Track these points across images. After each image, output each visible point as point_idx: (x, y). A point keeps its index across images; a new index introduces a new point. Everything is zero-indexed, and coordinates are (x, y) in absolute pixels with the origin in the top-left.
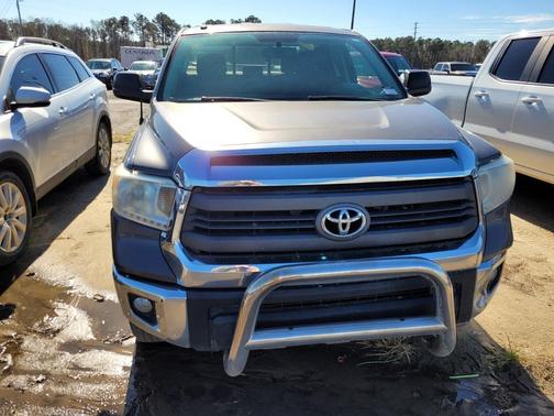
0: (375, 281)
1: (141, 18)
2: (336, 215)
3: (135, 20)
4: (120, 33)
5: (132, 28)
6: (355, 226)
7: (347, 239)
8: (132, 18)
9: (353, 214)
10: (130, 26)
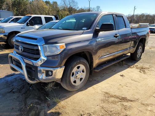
2: (20, 47)
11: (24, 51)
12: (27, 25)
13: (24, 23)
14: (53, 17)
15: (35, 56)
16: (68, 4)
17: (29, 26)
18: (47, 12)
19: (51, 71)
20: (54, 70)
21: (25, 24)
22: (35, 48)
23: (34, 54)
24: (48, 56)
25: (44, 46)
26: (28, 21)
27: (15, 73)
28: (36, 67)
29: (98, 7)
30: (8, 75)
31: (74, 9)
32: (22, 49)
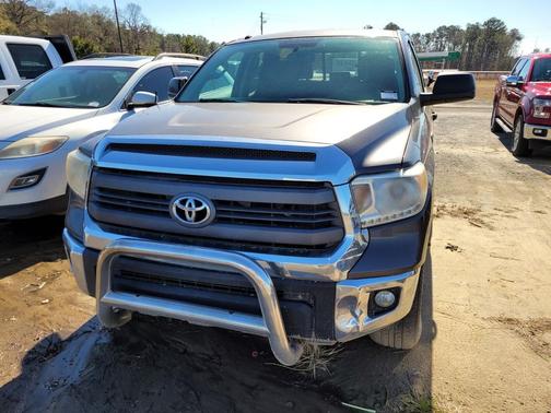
0: (224, 272)
2: (183, 202)
6: (200, 215)
7: (193, 227)
9: (198, 204)
14: (45, 44)
20: (403, 281)
24: (372, 229)
25: (353, 183)
27: (55, 335)
28: (324, 283)
29: (134, 9)
30: (30, 352)
31: (34, 9)
32: (205, 210)
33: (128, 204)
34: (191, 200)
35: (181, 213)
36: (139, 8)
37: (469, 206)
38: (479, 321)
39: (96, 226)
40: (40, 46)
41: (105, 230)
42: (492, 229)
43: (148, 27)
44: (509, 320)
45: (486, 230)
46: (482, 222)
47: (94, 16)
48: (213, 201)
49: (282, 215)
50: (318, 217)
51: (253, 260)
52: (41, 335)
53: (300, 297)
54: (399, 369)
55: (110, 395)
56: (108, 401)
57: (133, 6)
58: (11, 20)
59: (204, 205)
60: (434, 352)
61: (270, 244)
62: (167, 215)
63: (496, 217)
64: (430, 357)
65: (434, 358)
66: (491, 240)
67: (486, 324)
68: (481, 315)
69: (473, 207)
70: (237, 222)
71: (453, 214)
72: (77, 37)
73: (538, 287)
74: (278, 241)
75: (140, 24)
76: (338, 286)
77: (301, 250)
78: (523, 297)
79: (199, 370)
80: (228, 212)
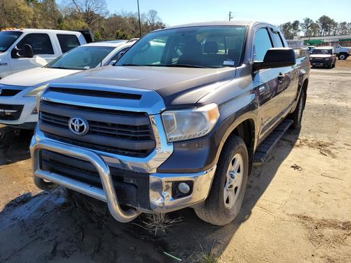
1: (308, 20)
2: (74, 121)
3: (303, 22)
4: (291, 31)
5: (300, 28)
6: (82, 129)
8: (302, 21)
10: (299, 26)
11: (90, 132)
12: (14, 55)
13: (3, 51)
14: (78, 34)
15: (138, 145)
16: (82, 5)
17: (18, 57)
18: (30, 21)
19: (186, 182)
20: (194, 178)
21: (8, 53)
22: (139, 122)
23: (135, 139)
24: (176, 143)
25: (163, 114)
26: (14, 46)
27: (29, 193)
28: (143, 174)
29: (153, 13)
30: (12, 201)
31: (98, 15)
32: (83, 126)
33: (52, 121)
34: (77, 120)
35: (73, 126)
36: (156, 12)
37: (326, 140)
38: (283, 215)
39: (42, 134)
40: (75, 36)
41: (46, 136)
42: (334, 157)
43: (161, 24)
44: (305, 217)
45: (329, 157)
46: (329, 152)
47: (130, 18)
48: (88, 121)
49: (130, 132)
50: (140, 133)
51: (99, 155)
52: (22, 193)
53: (132, 182)
54: (210, 237)
55: (38, 228)
56: (36, 231)
57: (153, 11)
58: (86, 22)
59: (83, 123)
60: (238, 230)
61: (117, 148)
62: (67, 127)
63: (342, 150)
64: (234, 233)
65: (236, 233)
66: (328, 164)
67: (287, 218)
68: (287, 211)
69: (330, 142)
70: (101, 134)
71: (310, 146)
72: (119, 31)
73: (345, 199)
74: (122, 147)
75: (156, 22)
76: (150, 176)
77: (132, 153)
78: (329, 204)
79: (92, 222)
80: (96, 128)
